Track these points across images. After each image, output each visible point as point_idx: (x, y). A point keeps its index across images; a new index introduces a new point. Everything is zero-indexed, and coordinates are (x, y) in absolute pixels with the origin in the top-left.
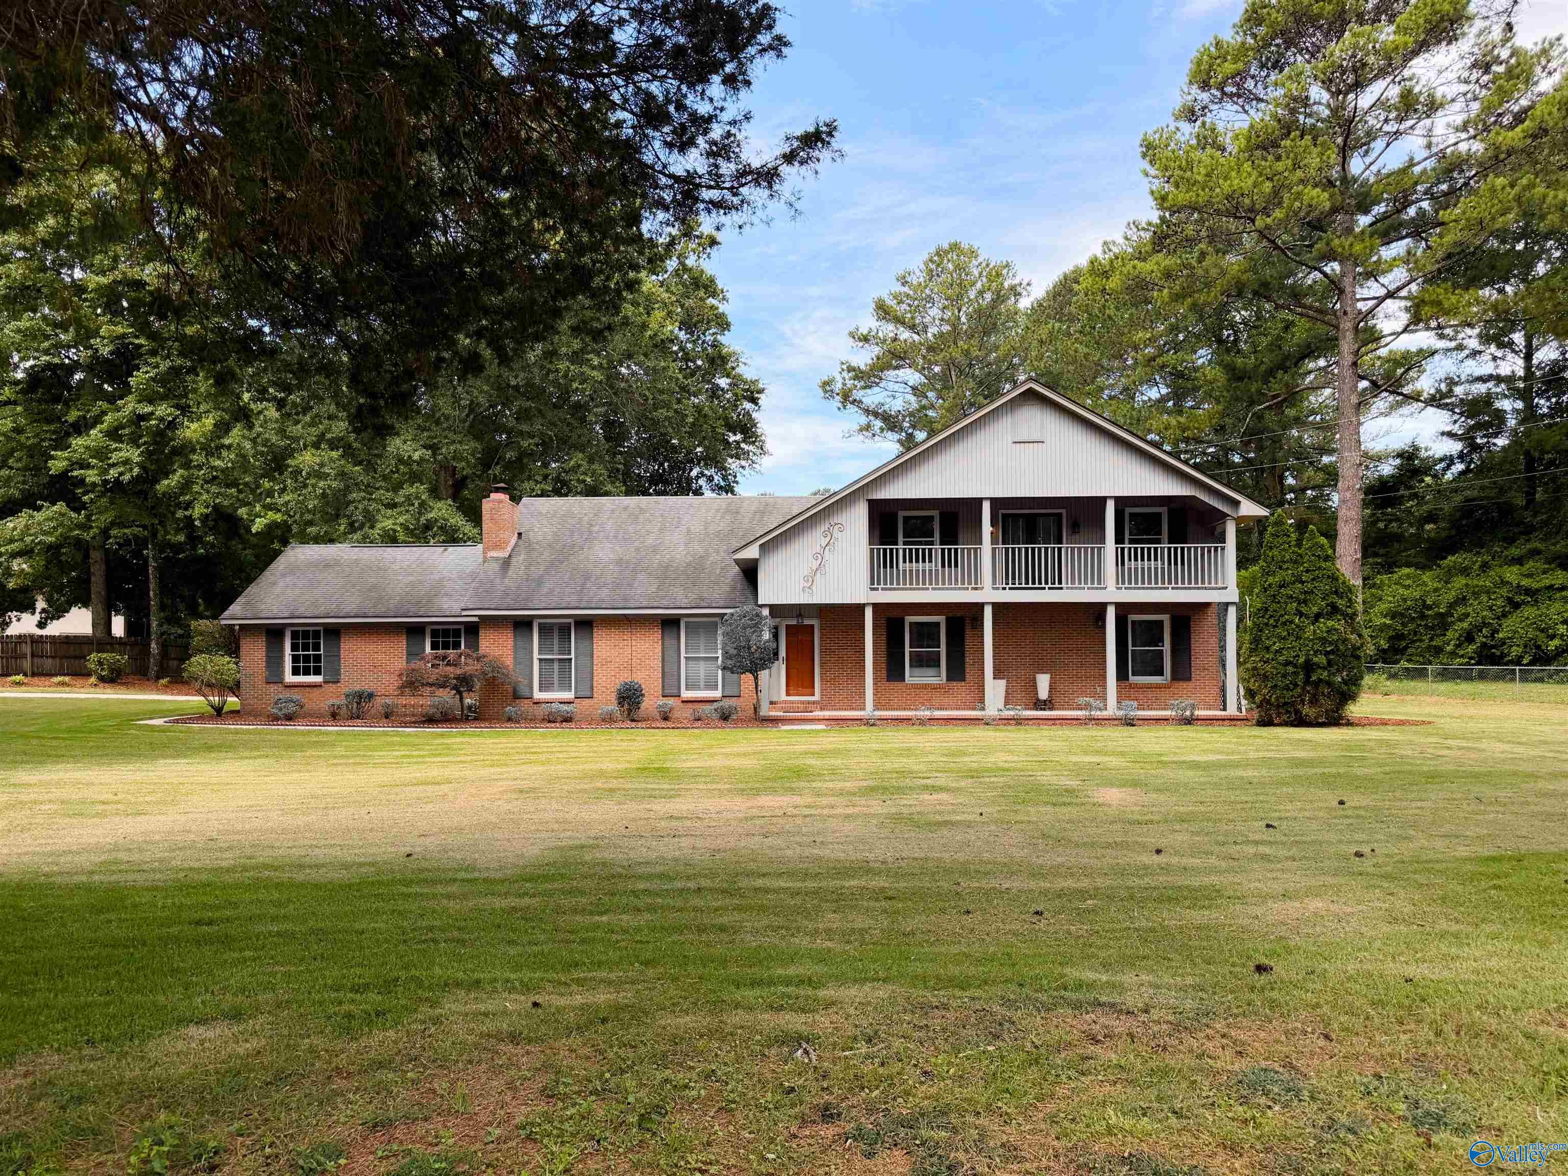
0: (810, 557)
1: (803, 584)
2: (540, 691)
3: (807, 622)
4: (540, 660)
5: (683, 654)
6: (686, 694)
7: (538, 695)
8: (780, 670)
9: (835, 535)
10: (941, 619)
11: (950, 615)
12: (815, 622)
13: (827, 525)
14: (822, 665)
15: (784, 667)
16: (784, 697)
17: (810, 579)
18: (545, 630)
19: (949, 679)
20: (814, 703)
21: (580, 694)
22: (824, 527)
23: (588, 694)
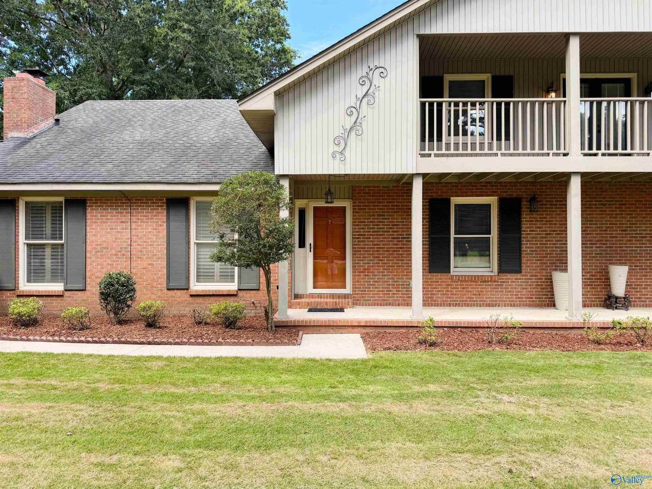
0: (343, 111)
1: (333, 148)
2: (29, 281)
3: (337, 204)
4: (29, 245)
5: (193, 239)
6: (197, 287)
7: (24, 286)
8: (305, 259)
9: (375, 82)
10: (492, 201)
11: (504, 195)
12: (347, 204)
13: (366, 69)
14: (355, 252)
15: (311, 254)
16: (310, 290)
17: (342, 141)
18: (34, 211)
19: (501, 270)
20: (345, 296)
21: (70, 286)
22: (361, 71)
23: (80, 286)
